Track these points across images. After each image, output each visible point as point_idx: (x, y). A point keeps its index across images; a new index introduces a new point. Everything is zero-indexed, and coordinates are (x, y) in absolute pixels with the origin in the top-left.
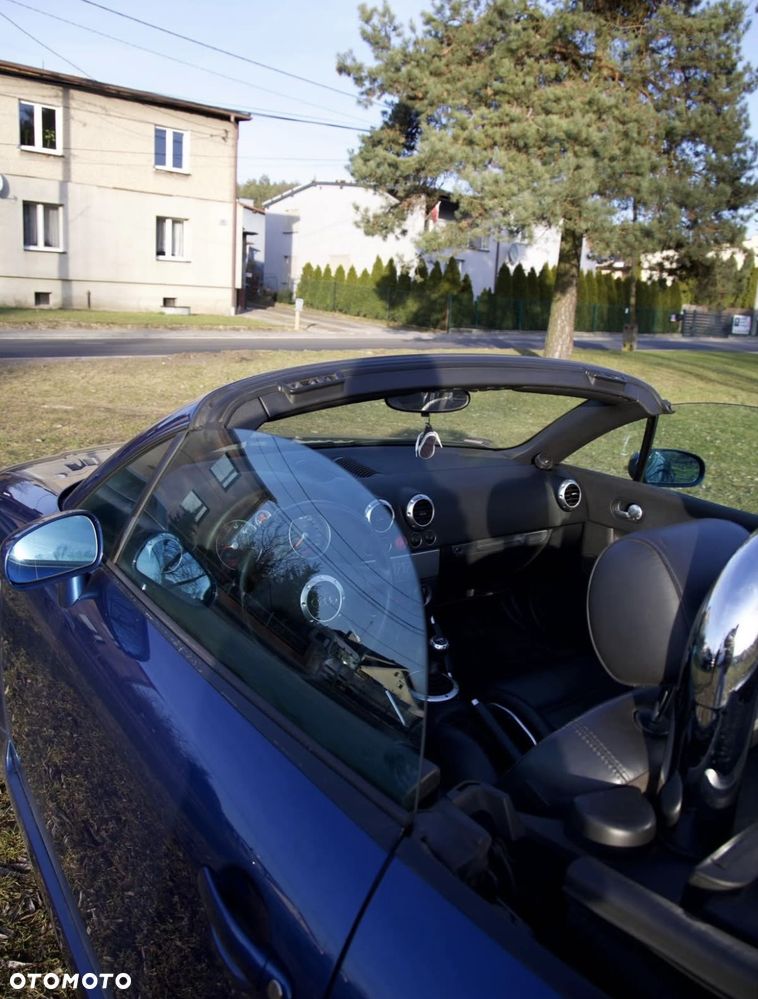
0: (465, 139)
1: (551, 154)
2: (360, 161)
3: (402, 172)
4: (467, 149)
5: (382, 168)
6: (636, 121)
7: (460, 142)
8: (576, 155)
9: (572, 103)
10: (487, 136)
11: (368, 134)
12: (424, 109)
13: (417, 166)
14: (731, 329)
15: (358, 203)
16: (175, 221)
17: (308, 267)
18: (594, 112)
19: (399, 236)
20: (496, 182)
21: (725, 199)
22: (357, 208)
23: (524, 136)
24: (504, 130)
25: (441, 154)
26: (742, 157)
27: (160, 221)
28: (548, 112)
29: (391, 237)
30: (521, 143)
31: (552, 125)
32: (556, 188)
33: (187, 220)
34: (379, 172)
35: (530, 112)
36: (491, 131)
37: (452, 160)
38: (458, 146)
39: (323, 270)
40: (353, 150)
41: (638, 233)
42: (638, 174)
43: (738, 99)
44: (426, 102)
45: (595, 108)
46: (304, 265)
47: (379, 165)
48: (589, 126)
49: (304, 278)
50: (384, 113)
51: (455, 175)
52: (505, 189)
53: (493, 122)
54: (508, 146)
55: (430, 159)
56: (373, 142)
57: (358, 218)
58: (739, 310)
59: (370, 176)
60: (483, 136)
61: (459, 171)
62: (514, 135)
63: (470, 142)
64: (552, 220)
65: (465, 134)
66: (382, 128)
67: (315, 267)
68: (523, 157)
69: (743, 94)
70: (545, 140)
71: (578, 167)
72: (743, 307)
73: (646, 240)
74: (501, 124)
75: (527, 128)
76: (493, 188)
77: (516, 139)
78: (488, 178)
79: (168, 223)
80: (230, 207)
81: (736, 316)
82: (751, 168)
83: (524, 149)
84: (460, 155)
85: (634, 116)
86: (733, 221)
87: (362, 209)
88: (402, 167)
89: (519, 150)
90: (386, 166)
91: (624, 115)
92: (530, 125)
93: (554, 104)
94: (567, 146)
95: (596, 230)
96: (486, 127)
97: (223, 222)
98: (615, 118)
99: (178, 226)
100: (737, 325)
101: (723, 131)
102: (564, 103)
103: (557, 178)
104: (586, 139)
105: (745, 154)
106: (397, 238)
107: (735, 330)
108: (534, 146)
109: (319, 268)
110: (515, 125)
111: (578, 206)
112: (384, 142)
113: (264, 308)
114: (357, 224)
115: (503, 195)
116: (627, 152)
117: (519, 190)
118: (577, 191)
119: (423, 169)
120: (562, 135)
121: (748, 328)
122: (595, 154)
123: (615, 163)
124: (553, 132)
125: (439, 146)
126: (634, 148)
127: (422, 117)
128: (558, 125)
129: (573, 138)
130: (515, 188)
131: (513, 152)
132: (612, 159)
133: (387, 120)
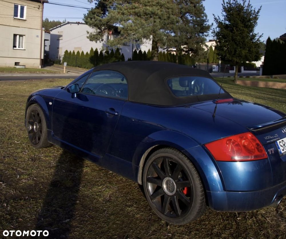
0: (121, 13)
1: (147, 18)
2: (89, 19)
3: (103, 23)
4: (122, 16)
5: (97, 22)
6: (172, 8)
7: (120, 14)
8: (154, 18)
9: (153, 3)
10: (128, 12)
11: (90, 10)
12: (108, 4)
13: (107, 21)
14: (212, 70)
15: (88, 31)
16: (20, 36)
17: (66, 51)
18: (159, 6)
19: (101, 41)
20: (131, 26)
21: (198, 30)
22: (88, 33)
23: (139, 12)
24: (133, 10)
25: (114, 18)
26: (203, 19)
27: (15, 36)
28: (146, 6)
29: (98, 42)
30: (139, 15)
31: (148, 10)
32: (149, 28)
33: (24, 35)
34: (96, 23)
35: (141, 6)
36: (129, 11)
37: (117, 19)
38: (119, 15)
39: (72, 52)
40: (85, 14)
41: (173, 41)
42: (173, 24)
43: (200, 2)
44: (109, 2)
45: (160, 5)
46: (65, 51)
47: (96, 21)
48: (158, 9)
49: (65, 55)
50: (96, 4)
51: (119, 23)
52: (134, 28)
53: (130, 8)
54: (135, 15)
55: (111, 19)
56: (92, 13)
57: (88, 35)
58: (215, 64)
59: (93, 24)
60: (127, 12)
61: (120, 23)
62: (136, 12)
63: (123, 14)
64: (147, 37)
65: (122, 11)
66: (95, 9)
67: (69, 52)
68: (140, 18)
69: (202, 1)
70: (146, 14)
71: (155, 22)
72: (216, 63)
73: (176, 43)
74: (132, 9)
75: (140, 10)
76: (130, 28)
77: (137, 13)
78: (129, 25)
79: (18, 36)
80: (40, 31)
81: (213, 66)
82: (206, 22)
83: (140, 16)
84: (120, 17)
85: (171, 7)
86: (203, 37)
87: (90, 33)
88: (103, 21)
89: (138, 16)
90: (98, 21)
91: (168, 7)
92: (141, 9)
93: (148, 3)
94: (152, 16)
95: (161, 40)
96: (128, 9)
97: (37, 36)
98: (165, 8)
99: (21, 38)
100: (214, 69)
101: (196, 12)
102: (151, 3)
103: (149, 25)
104: (157, 14)
105: (204, 18)
106: (100, 42)
107: (214, 70)
108: (143, 15)
109: (70, 52)
110: (136, 9)
111: (155, 33)
112: (96, 13)
113: (50, 66)
114: (88, 37)
115: (134, 30)
116: (169, 18)
117: (138, 28)
118: (155, 29)
119: (109, 22)
120: (150, 13)
121: (218, 70)
122: (160, 18)
123: (165, 21)
124: (147, 11)
125: (113, 15)
126: (171, 16)
127: (108, 6)
128: (149, 10)
129: (153, 13)
130: (137, 28)
131: (136, 17)
132: (165, 20)
133: (97, 6)
